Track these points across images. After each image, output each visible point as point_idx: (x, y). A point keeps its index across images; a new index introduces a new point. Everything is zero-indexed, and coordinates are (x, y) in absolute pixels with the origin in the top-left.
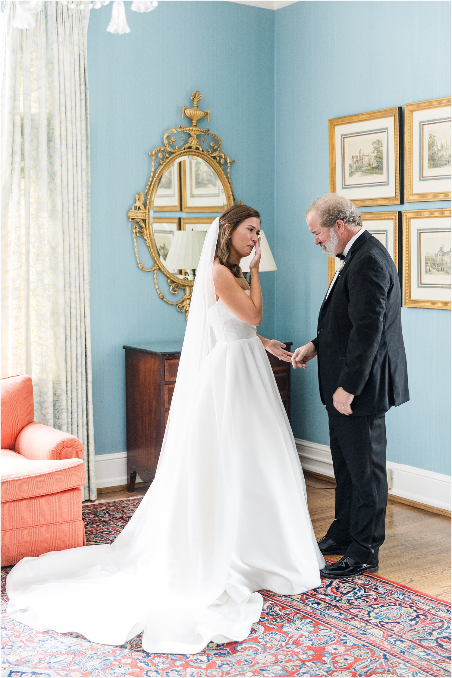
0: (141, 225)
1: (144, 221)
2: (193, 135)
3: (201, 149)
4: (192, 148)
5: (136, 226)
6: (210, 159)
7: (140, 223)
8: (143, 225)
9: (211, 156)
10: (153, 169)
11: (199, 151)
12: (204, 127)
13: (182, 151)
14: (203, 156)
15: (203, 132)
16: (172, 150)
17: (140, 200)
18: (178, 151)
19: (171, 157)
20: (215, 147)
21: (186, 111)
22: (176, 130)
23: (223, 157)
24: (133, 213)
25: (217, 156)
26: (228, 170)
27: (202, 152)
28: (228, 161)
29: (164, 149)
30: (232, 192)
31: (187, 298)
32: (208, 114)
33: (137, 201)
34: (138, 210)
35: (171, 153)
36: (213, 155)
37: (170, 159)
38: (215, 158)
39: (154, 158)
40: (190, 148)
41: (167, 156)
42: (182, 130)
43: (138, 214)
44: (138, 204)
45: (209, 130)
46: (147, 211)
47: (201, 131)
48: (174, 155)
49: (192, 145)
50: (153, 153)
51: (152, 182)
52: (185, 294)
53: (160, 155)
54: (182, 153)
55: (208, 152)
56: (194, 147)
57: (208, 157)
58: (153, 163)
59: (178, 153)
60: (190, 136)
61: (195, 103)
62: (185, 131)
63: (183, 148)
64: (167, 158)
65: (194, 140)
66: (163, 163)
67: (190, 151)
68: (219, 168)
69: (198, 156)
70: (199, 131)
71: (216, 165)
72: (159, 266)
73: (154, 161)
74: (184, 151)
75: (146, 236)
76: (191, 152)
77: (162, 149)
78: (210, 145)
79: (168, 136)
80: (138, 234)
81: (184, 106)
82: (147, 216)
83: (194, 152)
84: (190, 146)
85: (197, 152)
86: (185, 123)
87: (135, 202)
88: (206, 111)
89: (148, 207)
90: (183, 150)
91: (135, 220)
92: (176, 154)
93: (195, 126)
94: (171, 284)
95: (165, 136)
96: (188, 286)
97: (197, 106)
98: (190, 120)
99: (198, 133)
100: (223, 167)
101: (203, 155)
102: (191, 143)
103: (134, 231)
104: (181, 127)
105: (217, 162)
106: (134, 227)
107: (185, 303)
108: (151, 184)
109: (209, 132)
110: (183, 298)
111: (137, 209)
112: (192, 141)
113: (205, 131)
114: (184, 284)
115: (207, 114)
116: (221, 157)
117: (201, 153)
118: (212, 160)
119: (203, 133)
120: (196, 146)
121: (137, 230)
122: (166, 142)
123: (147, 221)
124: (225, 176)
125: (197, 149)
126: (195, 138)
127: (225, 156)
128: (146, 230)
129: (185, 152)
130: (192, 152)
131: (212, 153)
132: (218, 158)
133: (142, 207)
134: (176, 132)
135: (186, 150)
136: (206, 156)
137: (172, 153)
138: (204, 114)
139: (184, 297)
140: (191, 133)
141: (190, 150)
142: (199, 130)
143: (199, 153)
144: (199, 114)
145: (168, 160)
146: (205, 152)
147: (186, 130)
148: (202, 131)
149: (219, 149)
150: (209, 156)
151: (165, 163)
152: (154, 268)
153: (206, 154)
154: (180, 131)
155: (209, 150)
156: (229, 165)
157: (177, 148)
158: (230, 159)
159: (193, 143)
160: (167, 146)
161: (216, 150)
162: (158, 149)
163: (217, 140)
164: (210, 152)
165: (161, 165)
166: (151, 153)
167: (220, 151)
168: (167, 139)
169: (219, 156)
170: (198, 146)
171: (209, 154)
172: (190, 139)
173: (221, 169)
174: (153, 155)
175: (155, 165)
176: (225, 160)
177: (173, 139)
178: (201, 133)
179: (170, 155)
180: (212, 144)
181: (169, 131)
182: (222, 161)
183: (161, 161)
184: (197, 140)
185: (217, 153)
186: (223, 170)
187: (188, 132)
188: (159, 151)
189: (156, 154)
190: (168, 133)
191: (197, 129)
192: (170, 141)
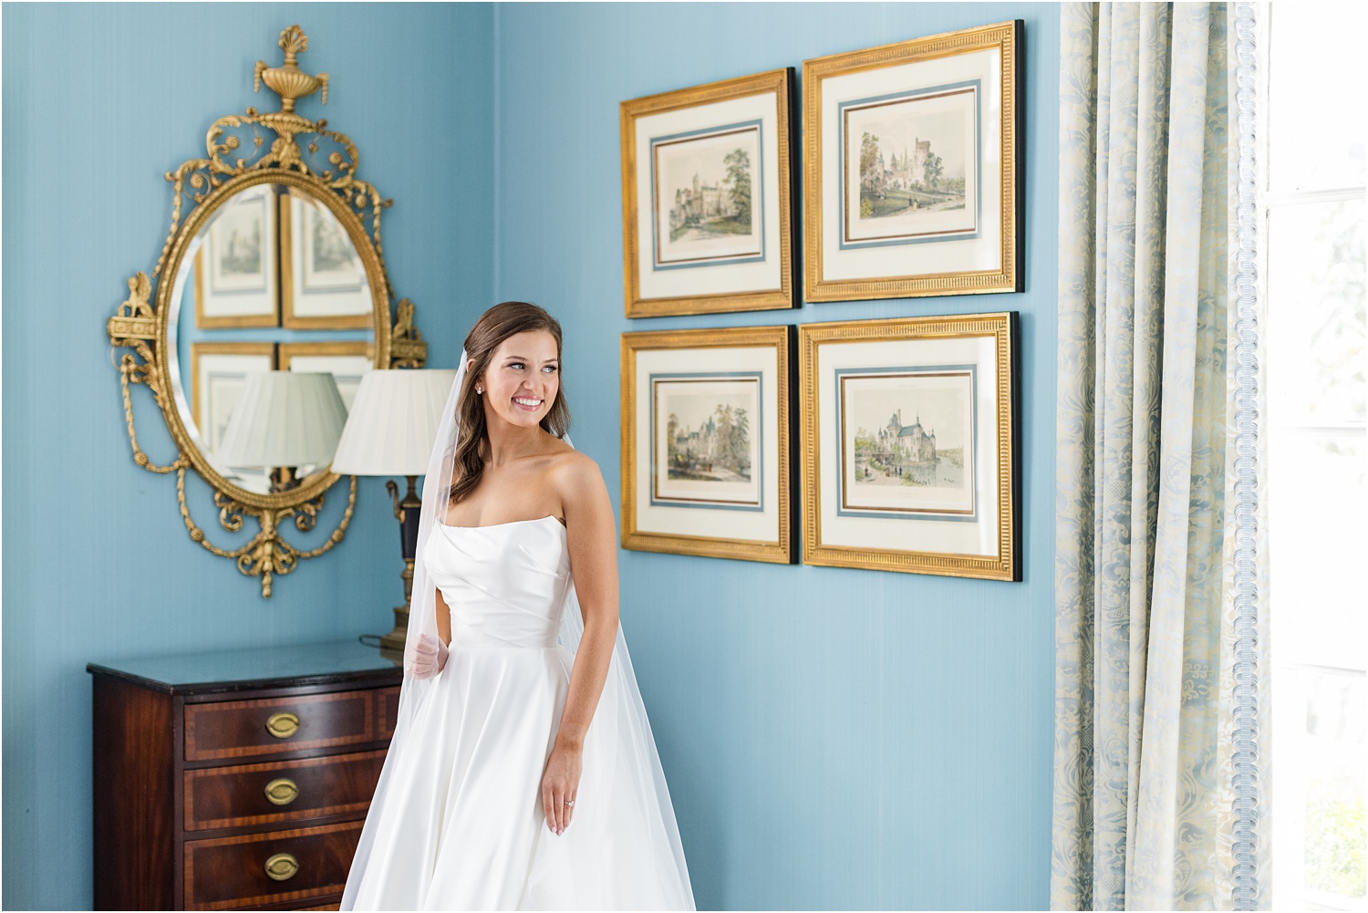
0: (142, 354)
1: (151, 344)
2: (284, 134)
3: (304, 169)
4: (282, 164)
5: (130, 358)
6: (329, 195)
7: (138, 349)
8: (148, 354)
9: (331, 188)
10: (176, 215)
11: (297, 174)
12: (315, 112)
13: (255, 173)
14: (310, 187)
15: (311, 127)
16: (228, 169)
17: (141, 291)
18: (243, 172)
19: (225, 187)
20: (342, 166)
21: (264, 74)
22: (240, 120)
23: (363, 191)
24: (119, 324)
25: (347, 187)
26: (376, 222)
27: (307, 177)
28: (376, 200)
29: (207, 167)
30: (385, 276)
31: (265, 538)
32: (324, 83)
33: (134, 294)
34: (136, 316)
35: (224, 177)
36: (338, 185)
37: (221, 190)
38: (340, 192)
39: (178, 186)
40: (276, 164)
41: (215, 182)
42: (255, 120)
43: (136, 326)
44: (134, 301)
45: (324, 124)
46: (159, 320)
47: (304, 125)
48: (234, 181)
49: (280, 159)
50: (178, 174)
51: (172, 246)
52: (261, 530)
53: (196, 181)
54: (253, 177)
55: (324, 176)
56: (286, 163)
57: (323, 190)
58: (177, 200)
59: (244, 177)
60: (274, 134)
61: (290, 55)
62: (263, 124)
63: (258, 165)
64: (215, 188)
65: (286, 147)
66: (204, 201)
67: (274, 174)
68: (352, 219)
69: (297, 186)
70: (298, 124)
71: (344, 210)
72: (190, 460)
73: (178, 193)
74: (260, 172)
75: (156, 383)
76: (279, 174)
77: (202, 165)
78: (330, 162)
79: (217, 134)
80: (133, 378)
81: (261, 62)
82: (159, 332)
83: (287, 176)
84: (275, 159)
85: (295, 177)
86: (261, 102)
87: (127, 297)
88: (318, 76)
89: (160, 308)
90: (256, 170)
91: (125, 341)
92: (239, 179)
93: (291, 112)
94: (222, 504)
95: (210, 135)
96: (268, 509)
97: (296, 64)
98: (277, 95)
99: (297, 129)
100: (361, 215)
101: (311, 183)
102: (278, 154)
103: (124, 369)
104: (252, 113)
105: (348, 204)
106: (124, 359)
107: (259, 553)
108: (170, 252)
109: (325, 128)
110: (254, 538)
111: (133, 314)
112: (281, 149)
113: (315, 126)
114: (258, 504)
115: (319, 83)
116: (356, 191)
117: (304, 180)
118: (334, 198)
119: (310, 131)
120: (292, 161)
121: (132, 366)
122: (212, 147)
123: (158, 344)
124: (368, 237)
125: (295, 167)
126: (289, 140)
127: (367, 187)
128: (156, 366)
129: (262, 175)
130: (283, 174)
131: (333, 180)
132: (349, 193)
133: (146, 310)
134: (238, 124)
135: (265, 171)
136: (317, 186)
137: (230, 177)
138: (311, 82)
139: (259, 537)
140: (279, 128)
141: (276, 170)
142: (300, 121)
143: (299, 178)
144: (301, 82)
145: (216, 194)
146: (316, 177)
147: (265, 120)
148: (308, 123)
149: (351, 171)
150: (326, 188)
151: (208, 202)
152: (176, 465)
153: (316, 182)
154: (250, 121)
155: (327, 172)
156: (377, 210)
157: (240, 163)
158: (381, 197)
159: (283, 154)
160: (215, 158)
161: (345, 172)
162: (192, 166)
163: (347, 148)
164: (329, 178)
165: (198, 204)
166: (171, 175)
167: (354, 177)
168: (214, 142)
169: (351, 187)
170: (297, 162)
171: (326, 183)
172: (277, 142)
173: (356, 219)
174: (176, 180)
175: (181, 205)
176: (369, 198)
177: (230, 141)
178: (304, 129)
179: (223, 182)
180: (333, 158)
181: (221, 122)
182: (360, 200)
183: (197, 194)
184: (293, 147)
185: (348, 179)
186: (362, 221)
187: (270, 125)
188: (194, 170)
189: (186, 177)
190: (218, 126)
191: (293, 119)
192: (224, 146)
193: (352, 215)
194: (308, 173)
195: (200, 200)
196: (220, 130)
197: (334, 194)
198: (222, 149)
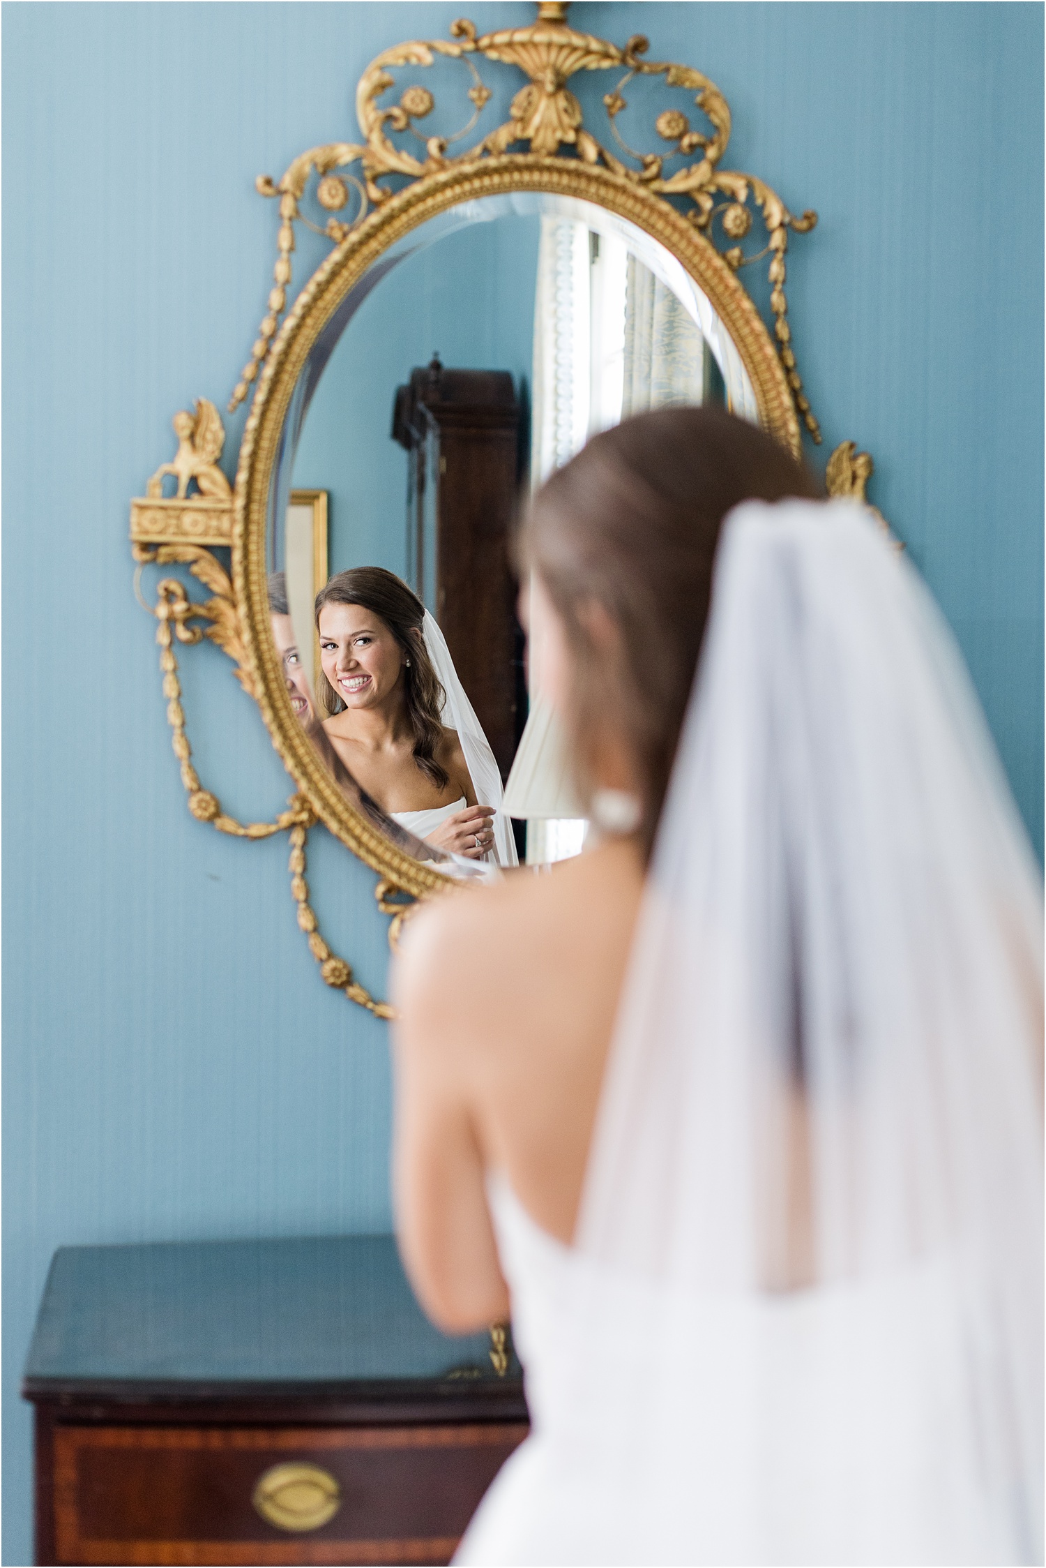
0: (204, 579)
1: (222, 554)
2: (540, 76)
3: (591, 152)
4: (536, 144)
5: (174, 587)
6: (652, 209)
7: (195, 569)
8: (219, 583)
9: (658, 192)
10: (281, 270)
11: (572, 164)
13: (468, 168)
14: (609, 194)
15: (606, 56)
16: (406, 163)
17: (198, 440)
18: (442, 167)
19: (396, 202)
20: (686, 141)
22: (431, 48)
23: (742, 195)
24: (149, 514)
25: (700, 188)
26: (775, 269)
27: (596, 171)
28: (776, 217)
29: (358, 160)
30: (795, 394)
33: (185, 447)
34: (187, 497)
35: (397, 181)
36: (677, 184)
37: (385, 210)
38: (684, 202)
39: (287, 206)
40: (522, 146)
41: (375, 193)
42: (472, 46)
43: (188, 519)
44: (186, 463)
45: (640, 46)
46: (240, 502)
47: (588, 52)
48: (417, 188)
49: (530, 133)
50: (287, 182)
51: (272, 337)
53: (330, 194)
54: (466, 178)
55: (642, 167)
56: (546, 139)
57: (636, 198)
58: (284, 239)
59: (442, 177)
60: (522, 77)
62: (493, 55)
63: (478, 150)
64: (374, 205)
65: (544, 106)
66: (345, 235)
67: (519, 168)
68: (709, 262)
69: (576, 193)
70: (574, 49)
71: (690, 242)
72: (311, 811)
73: (287, 221)
74: (480, 164)
75: (235, 642)
76: (530, 168)
77: (345, 154)
78: (659, 133)
79: (382, 86)
80: (183, 634)
82: (238, 529)
83: (550, 169)
84: (519, 134)
85: (569, 172)
87: (173, 456)
89: (242, 477)
90: (472, 161)
91: (163, 550)
92: (428, 183)
93: (556, 23)
94: (394, 908)
95: (364, 87)
99: (570, 63)
100: (735, 253)
101: (606, 183)
102: (524, 121)
103: (162, 611)
104: (462, 31)
105: (702, 229)
106: (162, 592)
108: (268, 351)
109: (643, 57)
111: (182, 492)
112: (532, 106)
113: (613, 51)
116: (723, 197)
117: (590, 178)
118: (662, 215)
119: (606, 64)
120: (559, 135)
121: (180, 607)
122: (368, 116)
123: (237, 556)
124: (747, 305)
125: (568, 150)
126: (550, 88)
127: (750, 186)
128: (234, 606)
129: (484, 172)
130: (542, 168)
131: (666, 175)
132: (707, 204)
133: (213, 481)
134: (428, 58)
135: (492, 162)
136: (623, 190)
137: (409, 179)
140: (529, 61)
141: (520, 159)
142: (577, 41)
143: (578, 174)
145: (374, 219)
146: (620, 170)
147: (494, 46)
148: (595, 46)
149: (712, 153)
150: (645, 193)
151: (354, 237)
152: (285, 819)
153: (620, 180)
154: (455, 51)
155: (649, 158)
156: (777, 240)
157: (433, 146)
158: (787, 209)
159: (536, 120)
160: (375, 137)
161: (697, 152)
162: (321, 159)
163: (699, 99)
164: (654, 169)
165: (333, 244)
166: (268, 182)
167: (716, 166)
168: (374, 103)
169: (712, 189)
170: (570, 137)
171: (645, 182)
172: (521, 97)
173: (718, 262)
174: (281, 193)
175: (291, 249)
176: (755, 211)
177: (413, 100)
178: (592, 63)
179: (396, 190)
180: (663, 125)
181: (389, 57)
182: (733, 218)
183: (332, 222)
184: (562, 102)
185: (702, 171)
186: (737, 270)
187: (508, 57)
188: (328, 169)
189: (306, 189)
190: (382, 68)
191: (558, 37)
192: (396, 112)
193: (710, 252)
194: (602, 161)
195: (337, 234)
196: (386, 77)
197: (664, 207)
198: (390, 118)
